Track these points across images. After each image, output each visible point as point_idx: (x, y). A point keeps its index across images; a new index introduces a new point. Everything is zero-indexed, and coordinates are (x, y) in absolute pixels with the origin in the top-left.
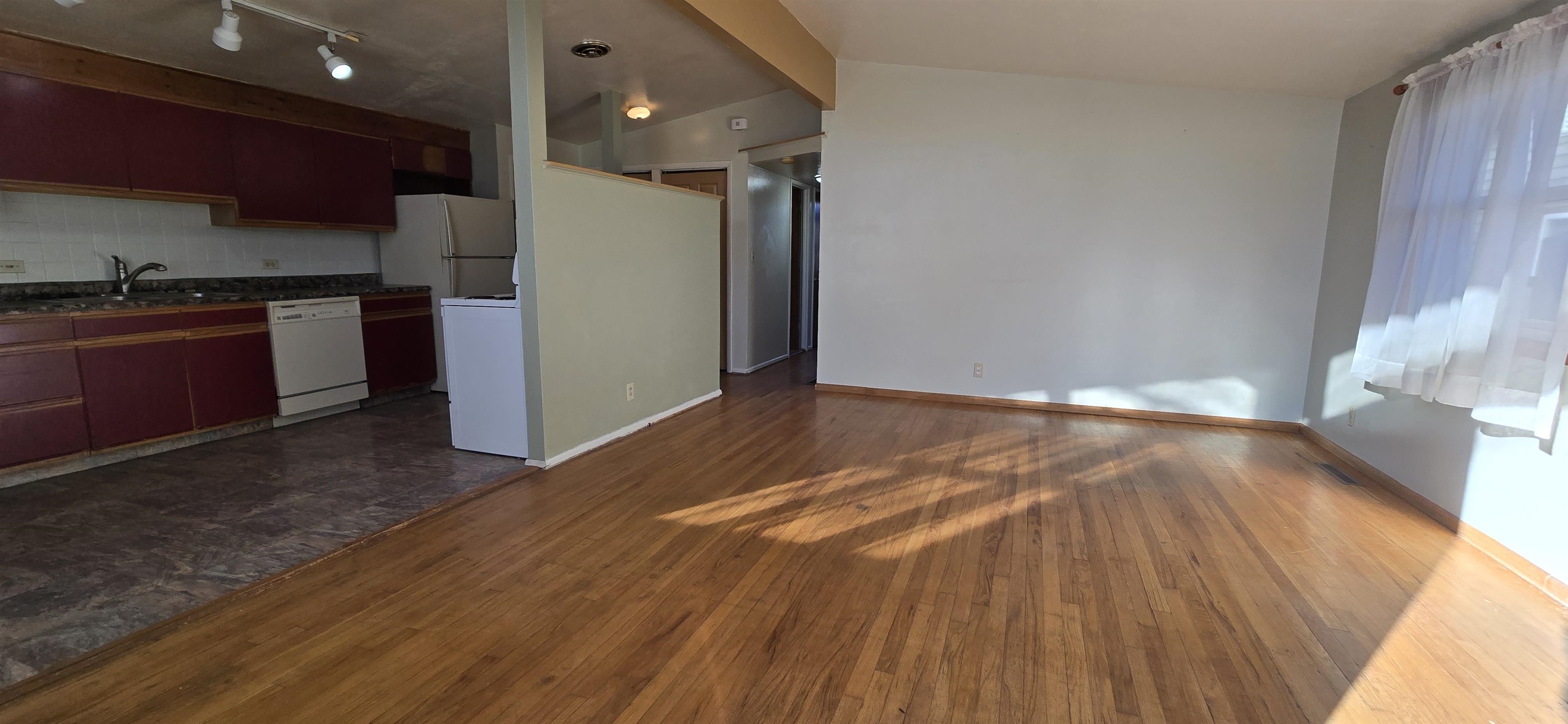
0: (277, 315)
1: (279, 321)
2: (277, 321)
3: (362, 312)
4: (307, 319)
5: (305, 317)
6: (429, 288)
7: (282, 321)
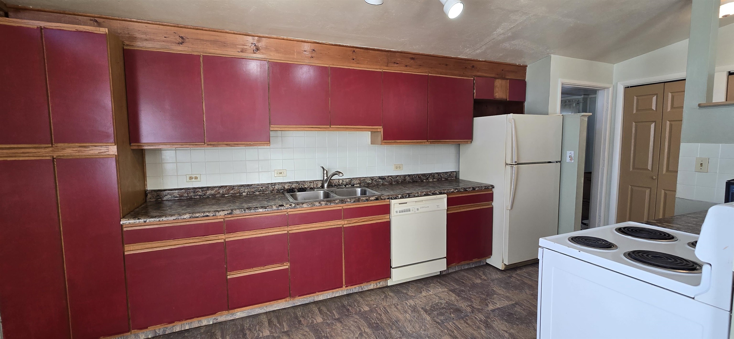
0: (396, 210)
1: (397, 214)
2: (395, 214)
3: (448, 205)
4: (413, 212)
5: (412, 211)
6: (493, 187)
7: (399, 214)
